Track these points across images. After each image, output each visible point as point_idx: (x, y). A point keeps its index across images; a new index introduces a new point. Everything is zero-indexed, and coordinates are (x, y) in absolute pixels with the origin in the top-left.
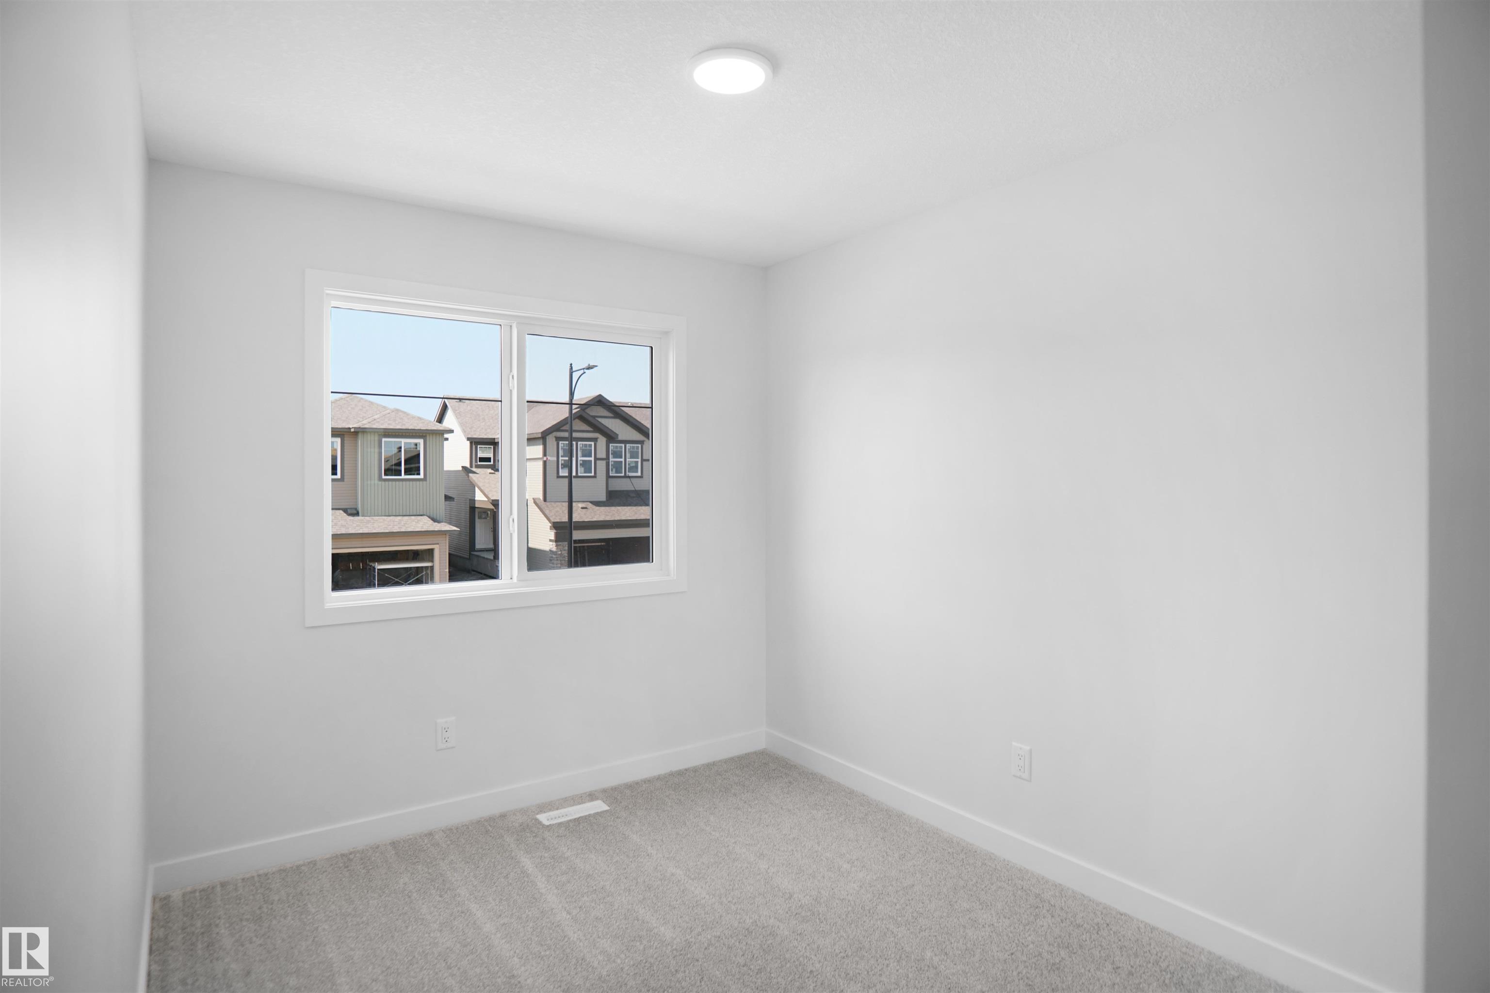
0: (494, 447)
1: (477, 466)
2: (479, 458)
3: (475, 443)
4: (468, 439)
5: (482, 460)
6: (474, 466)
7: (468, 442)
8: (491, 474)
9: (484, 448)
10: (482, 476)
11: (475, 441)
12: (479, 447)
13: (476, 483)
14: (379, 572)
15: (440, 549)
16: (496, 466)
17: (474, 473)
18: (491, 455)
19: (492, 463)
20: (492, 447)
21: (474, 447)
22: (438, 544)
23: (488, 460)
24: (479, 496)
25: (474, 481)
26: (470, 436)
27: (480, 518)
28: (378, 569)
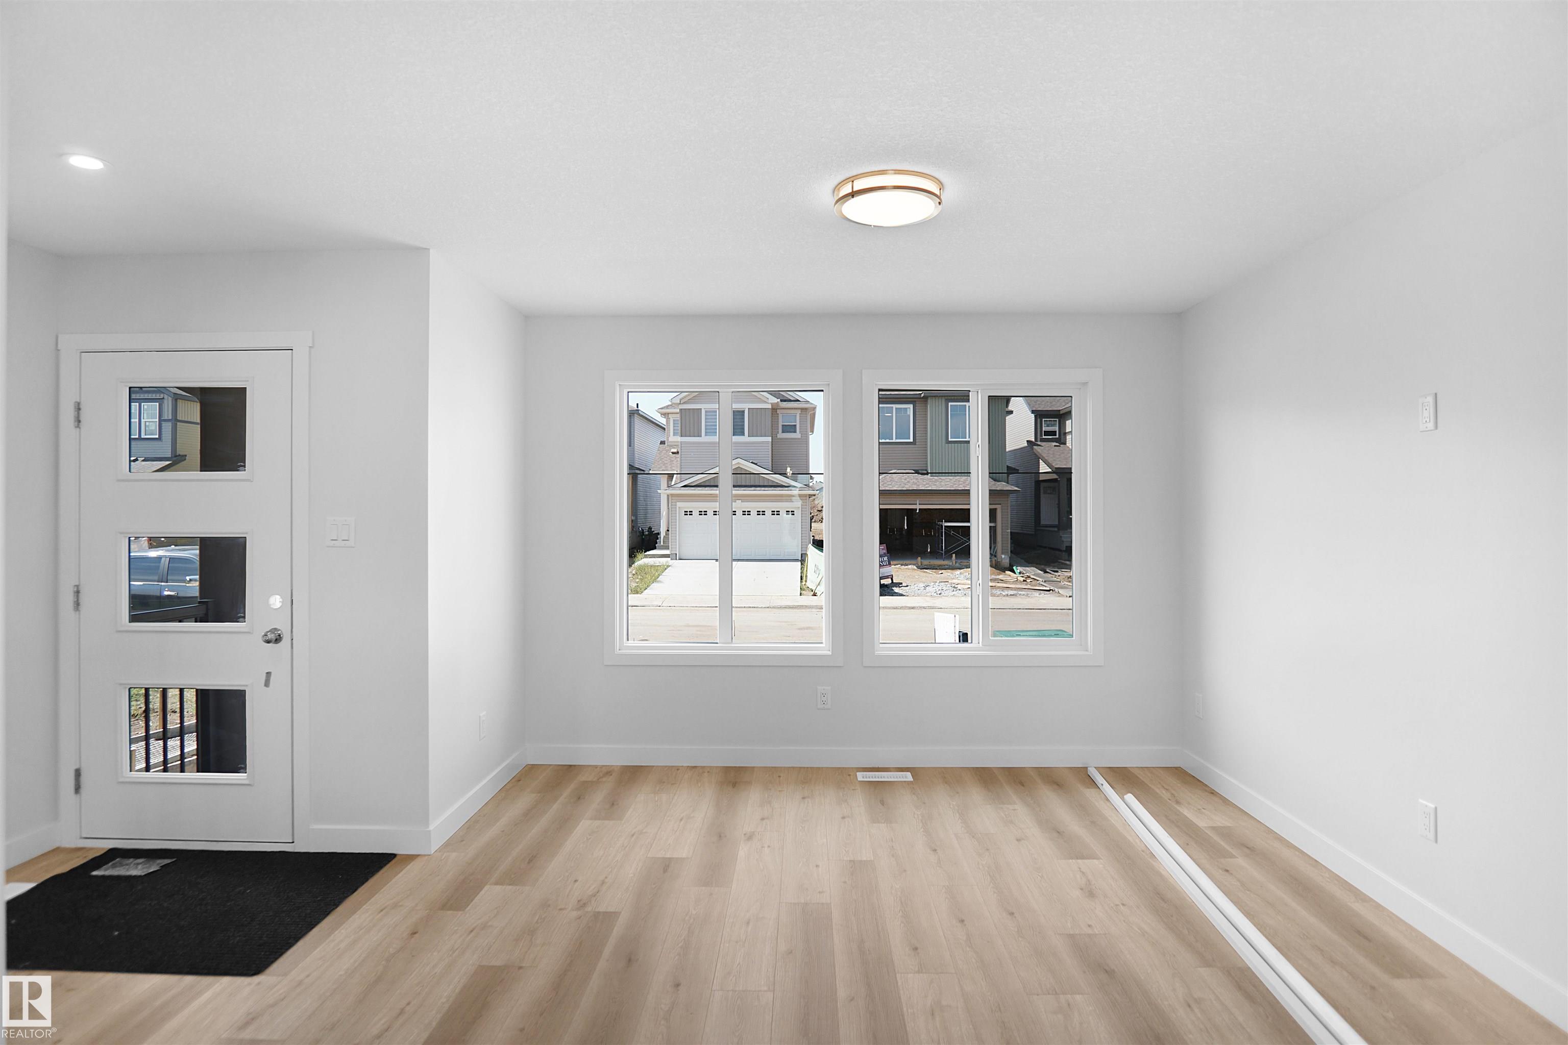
0: (1059, 420)
1: (1043, 440)
2: (1044, 431)
3: (1040, 415)
4: (1033, 412)
5: (1047, 433)
6: (1039, 439)
7: (1033, 416)
8: (1056, 447)
9: (1049, 421)
10: (1046, 449)
11: (1040, 413)
12: (1045, 421)
13: (1040, 455)
14: (947, 529)
15: (1002, 509)
16: (1062, 439)
17: (1040, 445)
18: (1057, 429)
19: (1057, 436)
20: (1057, 420)
21: (1039, 420)
22: (1000, 504)
23: (1054, 433)
24: (1043, 468)
25: (1039, 452)
26: (1034, 409)
27: (1045, 493)
28: (945, 526)
